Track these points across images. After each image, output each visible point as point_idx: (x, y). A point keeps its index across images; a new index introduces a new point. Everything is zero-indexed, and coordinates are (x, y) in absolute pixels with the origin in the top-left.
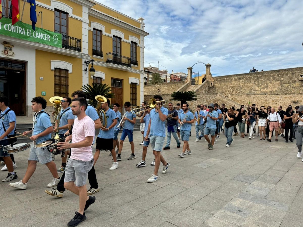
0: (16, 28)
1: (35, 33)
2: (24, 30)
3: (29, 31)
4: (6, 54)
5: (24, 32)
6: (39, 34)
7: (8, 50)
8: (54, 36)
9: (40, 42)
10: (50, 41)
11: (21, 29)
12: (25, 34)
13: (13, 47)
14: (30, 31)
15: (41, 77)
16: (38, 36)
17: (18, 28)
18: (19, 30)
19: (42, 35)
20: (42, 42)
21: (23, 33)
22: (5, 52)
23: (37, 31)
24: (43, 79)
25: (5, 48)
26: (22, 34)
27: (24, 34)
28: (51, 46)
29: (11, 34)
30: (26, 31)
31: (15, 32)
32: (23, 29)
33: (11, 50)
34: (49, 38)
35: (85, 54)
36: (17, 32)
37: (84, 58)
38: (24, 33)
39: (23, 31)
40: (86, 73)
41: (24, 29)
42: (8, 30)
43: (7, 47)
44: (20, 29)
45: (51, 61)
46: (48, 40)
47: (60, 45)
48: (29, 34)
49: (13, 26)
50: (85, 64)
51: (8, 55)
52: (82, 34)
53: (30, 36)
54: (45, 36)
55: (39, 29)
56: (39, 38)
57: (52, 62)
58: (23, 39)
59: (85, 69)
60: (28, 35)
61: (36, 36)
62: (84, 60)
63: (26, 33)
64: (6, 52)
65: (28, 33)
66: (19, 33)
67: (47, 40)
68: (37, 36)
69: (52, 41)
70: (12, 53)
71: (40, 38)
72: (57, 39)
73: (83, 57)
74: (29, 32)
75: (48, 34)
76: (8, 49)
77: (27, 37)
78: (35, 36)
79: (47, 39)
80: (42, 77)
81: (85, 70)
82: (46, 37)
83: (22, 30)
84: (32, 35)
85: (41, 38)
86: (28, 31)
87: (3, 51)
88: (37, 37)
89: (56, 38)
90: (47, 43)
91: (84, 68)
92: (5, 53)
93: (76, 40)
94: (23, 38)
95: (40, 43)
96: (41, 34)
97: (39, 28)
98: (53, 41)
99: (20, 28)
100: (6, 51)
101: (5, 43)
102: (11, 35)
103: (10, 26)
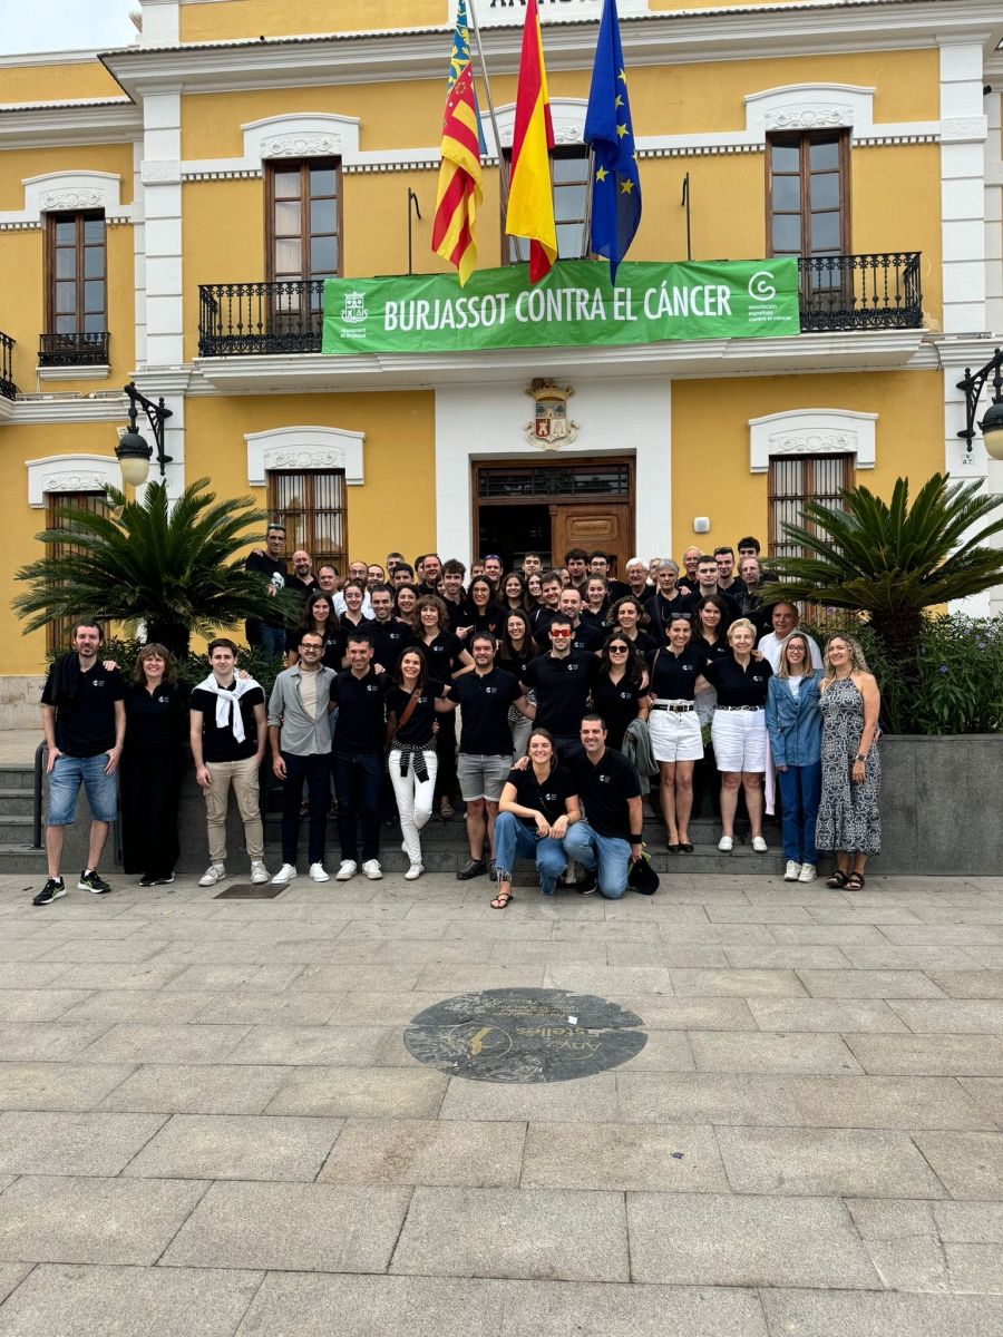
0: (564, 296)
1: (652, 295)
2: (600, 298)
3: (622, 297)
4: (540, 436)
5: (598, 308)
6: (671, 297)
7: (548, 417)
8: (752, 280)
9: (675, 337)
10: (729, 312)
11: (587, 296)
12: (604, 318)
13: (571, 394)
14: (629, 290)
15: (697, 520)
16: (669, 308)
17: (574, 294)
18: (579, 304)
19: (689, 296)
20: (693, 328)
21: (594, 312)
22: (538, 428)
23: (665, 282)
24: (708, 528)
25: (540, 410)
26: (593, 317)
27: (598, 316)
28: (736, 339)
29: (544, 334)
30: (608, 300)
31: (559, 318)
32: (592, 293)
33: (561, 411)
34: (727, 297)
35: (961, 335)
36: (569, 318)
37: (955, 364)
38: (602, 311)
39: (594, 304)
40: (970, 449)
41: (598, 290)
42: (529, 319)
43: (544, 404)
44: (578, 298)
45: (751, 421)
46: (720, 313)
47: (788, 318)
48: (622, 311)
49: (549, 291)
50: (961, 395)
51: (549, 438)
52: (941, 221)
53: (630, 317)
54: (707, 293)
55: (676, 266)
56: (670, 314)
57: (753, 428)
58: (596, 342)
59: (965, 428)
60: (617, 317)
61: (661, 310)
62: (954, 376)
63: (610, 312)
64: (543, 426)
65: (617, 304)
66: (579, 317)
67: (714, 314)
68: (664, 306)
69: (739, 309)
70: (567, 424)
71: (677, 313)
72: (770, 292)
73: (946, 355)
74: (625, 300)
75: (723, 280)
76: (550, 411)
77: (615, 327)
78: (654, 311)
79: (714, 306)
80: (706, 519)
81: (961, 434)
82: (708, 300)
83: (591, 301)
84: (637, 310)
85: (686, 313)
86: (616, 296)
87: (530, 427)
88: (665, 313)
89: (763, 287)
90: (716, 329)
91: (955, 420)
92: (540, 433)
93: (897, 265)
94: (594, 339)
95: (679, 341)
96: (685, 289)
97: (672, 264)
98: (751, 307)
99: (579, 292)
100: (543, 421)
101: (538, 384)
102: (544, 339)
103: (537, 298)
